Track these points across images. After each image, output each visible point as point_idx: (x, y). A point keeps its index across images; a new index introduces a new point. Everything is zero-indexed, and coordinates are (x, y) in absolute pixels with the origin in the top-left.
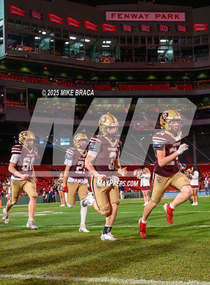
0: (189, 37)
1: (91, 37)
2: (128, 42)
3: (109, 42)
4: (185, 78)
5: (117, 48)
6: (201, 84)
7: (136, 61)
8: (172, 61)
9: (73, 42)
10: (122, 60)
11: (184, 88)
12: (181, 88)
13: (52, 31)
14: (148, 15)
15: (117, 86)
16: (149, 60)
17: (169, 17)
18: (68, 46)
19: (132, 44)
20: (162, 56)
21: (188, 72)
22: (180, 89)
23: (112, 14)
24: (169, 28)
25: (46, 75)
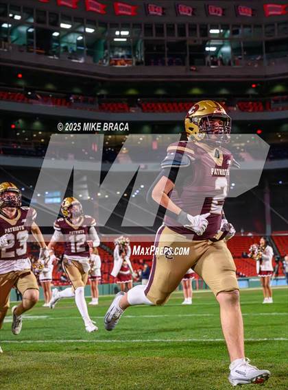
0: (256, 26)
1: (95, 25)
2: (157, 32)
3: (126, 33)
4: (251, 92)
5: (139, 43)
6: (277, 101)
7: (171, 63)
8: (230, 64)
9: (65, 33)
10: (148, 62)
11: (249, 108)
12: (245, 108)
13: (31, 15)
15: (140, 106)
16: (192, 64)
18: (58, 39)
19: (163, 36)
20: (212, 56)
21: (256, 83)
22: (243, 111)
24: (223, 10)
25: (21, 87)
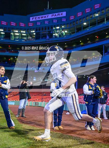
14: (48, 16)
17: (58, 15)
19: (40, 31)
23: (33, 18)
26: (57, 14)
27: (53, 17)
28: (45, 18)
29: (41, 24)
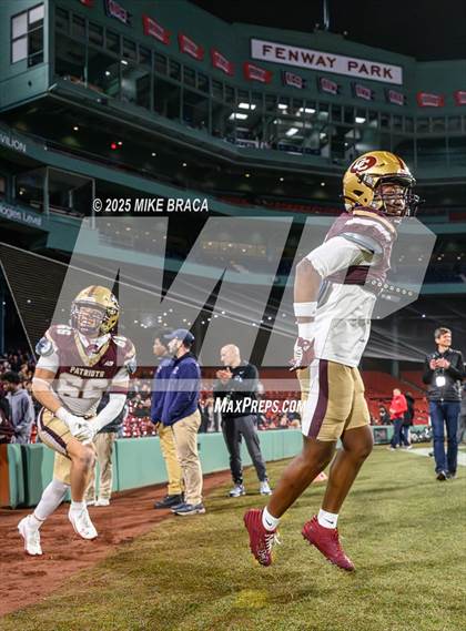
0: (408, 118)
14: (334, 59)
17: (373, 70)
23: (265, 47)
24: (373, 93)
26: (369, 64)
27: (354, 72)
28: (320, 67)
29: (303, 86)
